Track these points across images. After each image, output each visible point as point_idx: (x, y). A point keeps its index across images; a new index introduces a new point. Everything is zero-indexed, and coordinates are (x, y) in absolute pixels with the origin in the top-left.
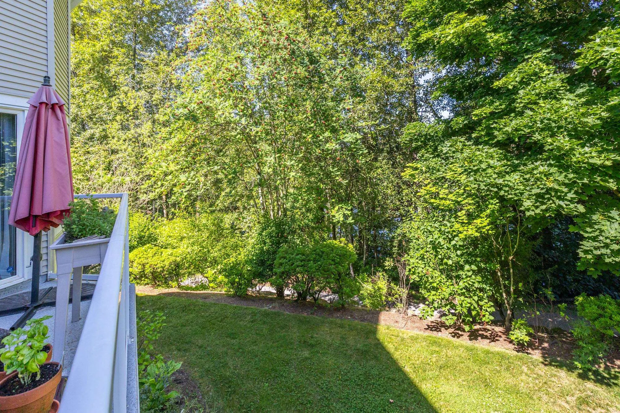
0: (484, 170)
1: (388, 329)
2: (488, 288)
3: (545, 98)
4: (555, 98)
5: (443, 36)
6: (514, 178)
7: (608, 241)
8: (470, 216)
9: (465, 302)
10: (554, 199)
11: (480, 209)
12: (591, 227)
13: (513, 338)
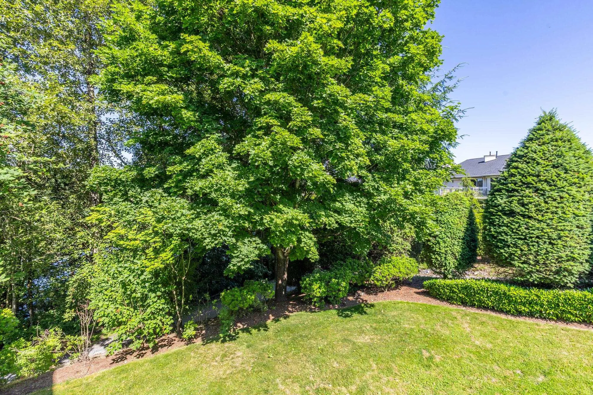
0: (179, 218)
1: (67, 383)
2: (166, 307)
3: (217, 168)
4: (222, 168)
5: (145, 96)
6: (198, 223)
7: (243, 257)
8: (157, 252)
9: (151, 324)
10: (222, 236)
11: (165, 245)
12: (237, 250)
13: (185, 336)
